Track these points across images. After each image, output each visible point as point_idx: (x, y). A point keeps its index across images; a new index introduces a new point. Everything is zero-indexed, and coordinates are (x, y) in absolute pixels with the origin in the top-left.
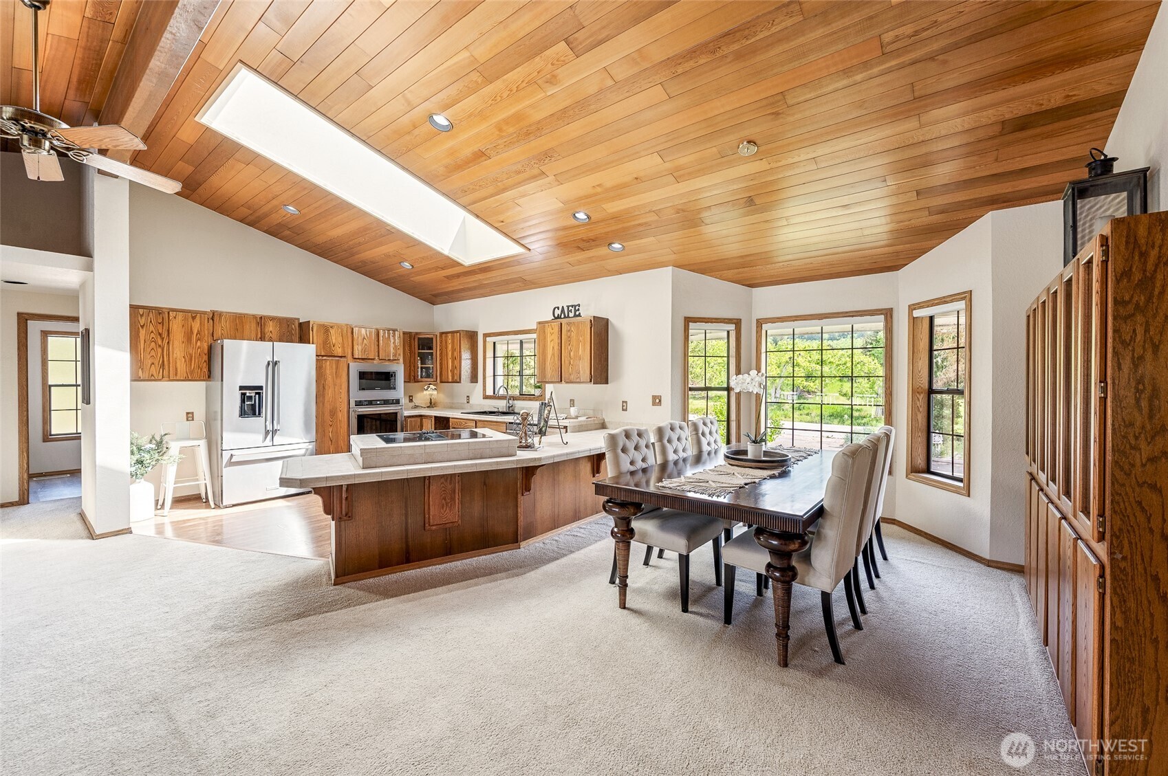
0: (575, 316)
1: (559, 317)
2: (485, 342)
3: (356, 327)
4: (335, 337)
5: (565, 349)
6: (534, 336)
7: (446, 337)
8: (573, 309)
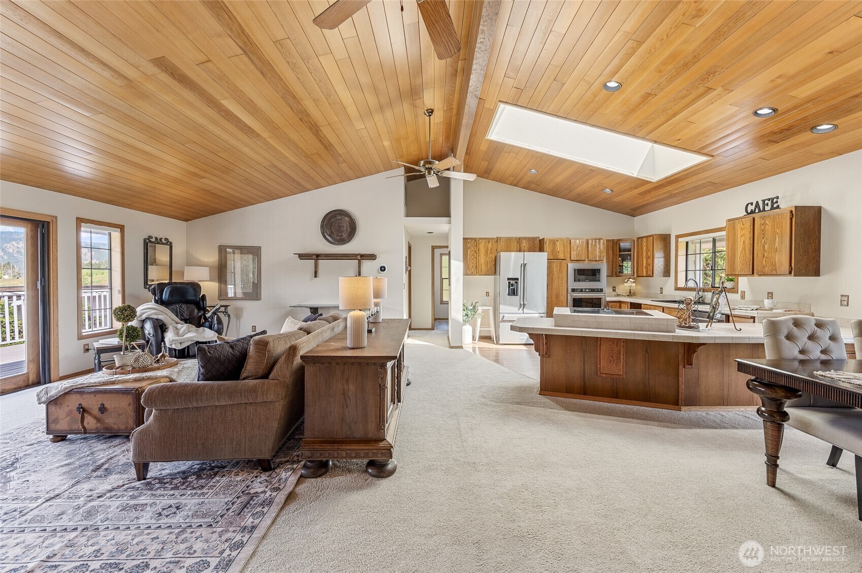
0: (772, 208)
1: (752, 212)
2: (677, 242)
3: (573, 239)
4: (559, 247)
5: (758, 240)
6: (724, 233)
7: (642, 241)
8: (770, 203)
